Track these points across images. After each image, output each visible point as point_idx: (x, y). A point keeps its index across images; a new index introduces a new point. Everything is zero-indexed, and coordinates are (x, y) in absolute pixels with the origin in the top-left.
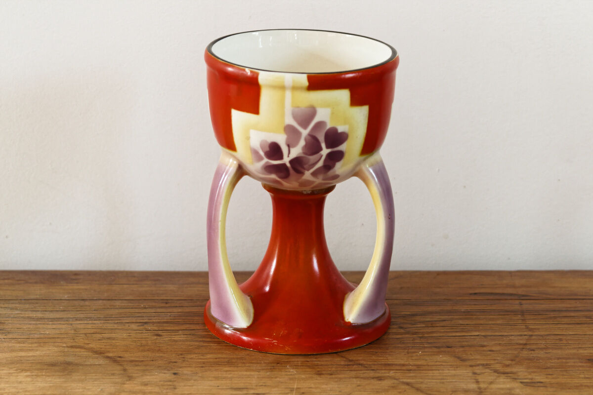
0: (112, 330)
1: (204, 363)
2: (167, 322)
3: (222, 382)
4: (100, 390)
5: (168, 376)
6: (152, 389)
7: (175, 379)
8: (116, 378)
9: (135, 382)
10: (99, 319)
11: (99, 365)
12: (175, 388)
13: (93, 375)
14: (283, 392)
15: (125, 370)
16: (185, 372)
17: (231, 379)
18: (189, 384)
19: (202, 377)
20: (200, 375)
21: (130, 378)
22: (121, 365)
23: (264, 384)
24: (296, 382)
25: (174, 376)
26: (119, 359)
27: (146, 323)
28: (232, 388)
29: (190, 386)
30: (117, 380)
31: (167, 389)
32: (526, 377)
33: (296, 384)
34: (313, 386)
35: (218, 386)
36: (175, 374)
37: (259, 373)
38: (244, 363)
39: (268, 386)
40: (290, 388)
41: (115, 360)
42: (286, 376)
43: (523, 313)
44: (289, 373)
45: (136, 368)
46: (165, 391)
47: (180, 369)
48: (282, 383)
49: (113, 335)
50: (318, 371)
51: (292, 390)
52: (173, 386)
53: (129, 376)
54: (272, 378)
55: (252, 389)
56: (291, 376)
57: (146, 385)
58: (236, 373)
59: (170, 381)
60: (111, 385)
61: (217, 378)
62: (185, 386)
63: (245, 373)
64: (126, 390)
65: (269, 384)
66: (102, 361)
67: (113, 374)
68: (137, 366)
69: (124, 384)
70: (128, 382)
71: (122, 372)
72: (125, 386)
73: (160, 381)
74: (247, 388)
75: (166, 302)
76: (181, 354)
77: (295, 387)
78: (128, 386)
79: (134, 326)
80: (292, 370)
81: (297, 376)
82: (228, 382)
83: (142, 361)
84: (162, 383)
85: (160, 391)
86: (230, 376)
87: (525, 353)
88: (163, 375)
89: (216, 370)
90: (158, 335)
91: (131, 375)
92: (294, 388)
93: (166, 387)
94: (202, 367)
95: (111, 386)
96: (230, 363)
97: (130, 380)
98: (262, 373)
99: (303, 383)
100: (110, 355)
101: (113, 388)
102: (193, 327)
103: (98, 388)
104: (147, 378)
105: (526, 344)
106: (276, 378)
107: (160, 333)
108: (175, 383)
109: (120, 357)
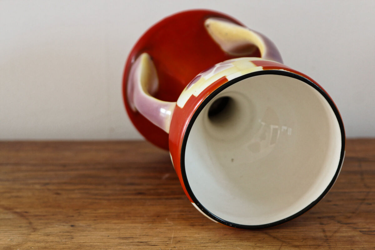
0: (19, 190)
1: (96, 217)
2: (65, 183)
3: (112, 232)
4: (9, 240)
5: (66, 228)
6: (53, 239)
7: (72, 231)
8: (23, 230)
9: (39, 233)
10: (8, 180)
11: (9, 219)
12: (72, 238)
13: (4, 227)
14: (162, 240)
15: (30, 223)
16: (81, 224)
17: (119, 230)
18: (84, 235)
19: (95, 229)
20: (93, 227)
21: (35, 230)
22: (27, 219)
23: (147, 234)
24: (174, 232)
25: (71, 228)
26: (25, 214)
27: (47, 184)
28: (120, 238)
29: (84, 236)
30: (24, 232)
31: (66, 239)
32: (364, 227)
33: (173, 234)
34: (187, 235)
35: (108, 236)
36: (72, 226)
37: (142, 225)
38: (129, 216)
39: (150, 235)
40: (169, 237)
41: (22, 215)
42: (165, 227)
43: (362, 173)
44: (168, 225)
45: (40, 221)
46: (64, 240)
47: (76, 222)
48: (161, 233)
49: (20, 194)
50: (192, 223)
51: (170, 239)
52: (71, 236)
53: (34, 229)
54: (153, 229)
55: (137, 238)
56: (169, 227)
57: (48, 235)
58: (123, 225)
59: (68, 232)
60: (19, 235)
61: (107, 229)
62: (81, 236)
63: (130, 225)
64: (31, 240)
65: (150, 234)
66: (11, 216)
67: (21, 227)
68: (40, 219)
69: (30, 235)
70: (32, 233)
71: (28, 225)
72: (31, 236)
73: (60, 232)
74: (132, 238)
75: (64, 166)
76: (78, 210)
77: (173, 236)
78: (34, 236)
79: (37, 187)
80: (169, 222)
81: (174, 227)
82: (117, 232)
83: (44, 216)
84: (61, 233)
85: (60, 240)
86: (118, 227)
87: (364, 207)
88: (63, 227)
89: (107, 223)
90: (58, 194)
91: (36, 227)
92: (171, 237)
93: (66, 237)
94: (95, 220)
95: (19, 237)
96: (118, 216)
97: (34, 231)
98: (145, 225)
99: (179, 233)
100: (18, 210)
101: (20, 238)
102: (87, 187)
103: (8, 239)
104: (49, 230)
105: (364, 199)
106: (156, 229)
107: (59, 192)
108: (72, 234)
109: (26, 212)
